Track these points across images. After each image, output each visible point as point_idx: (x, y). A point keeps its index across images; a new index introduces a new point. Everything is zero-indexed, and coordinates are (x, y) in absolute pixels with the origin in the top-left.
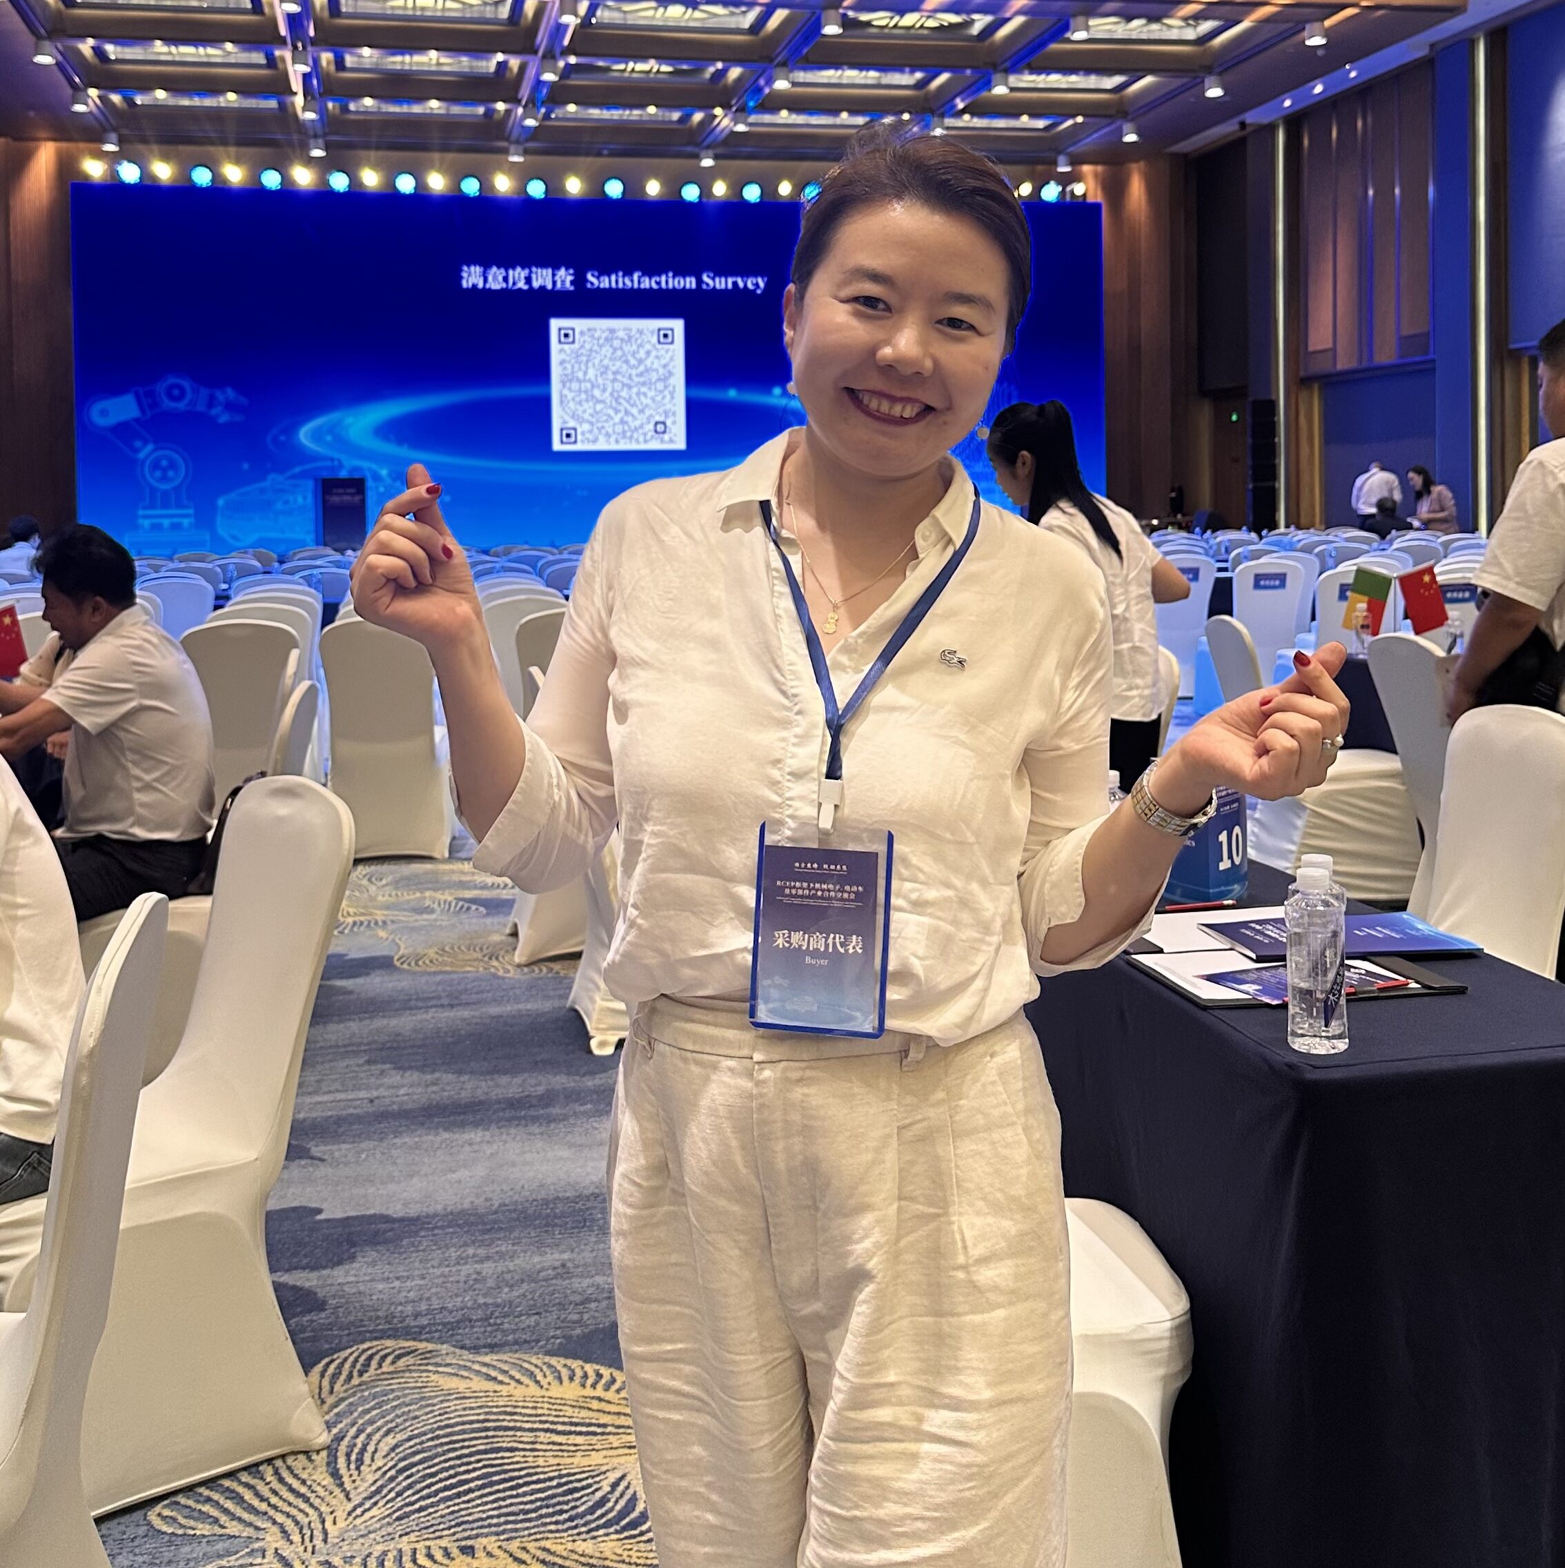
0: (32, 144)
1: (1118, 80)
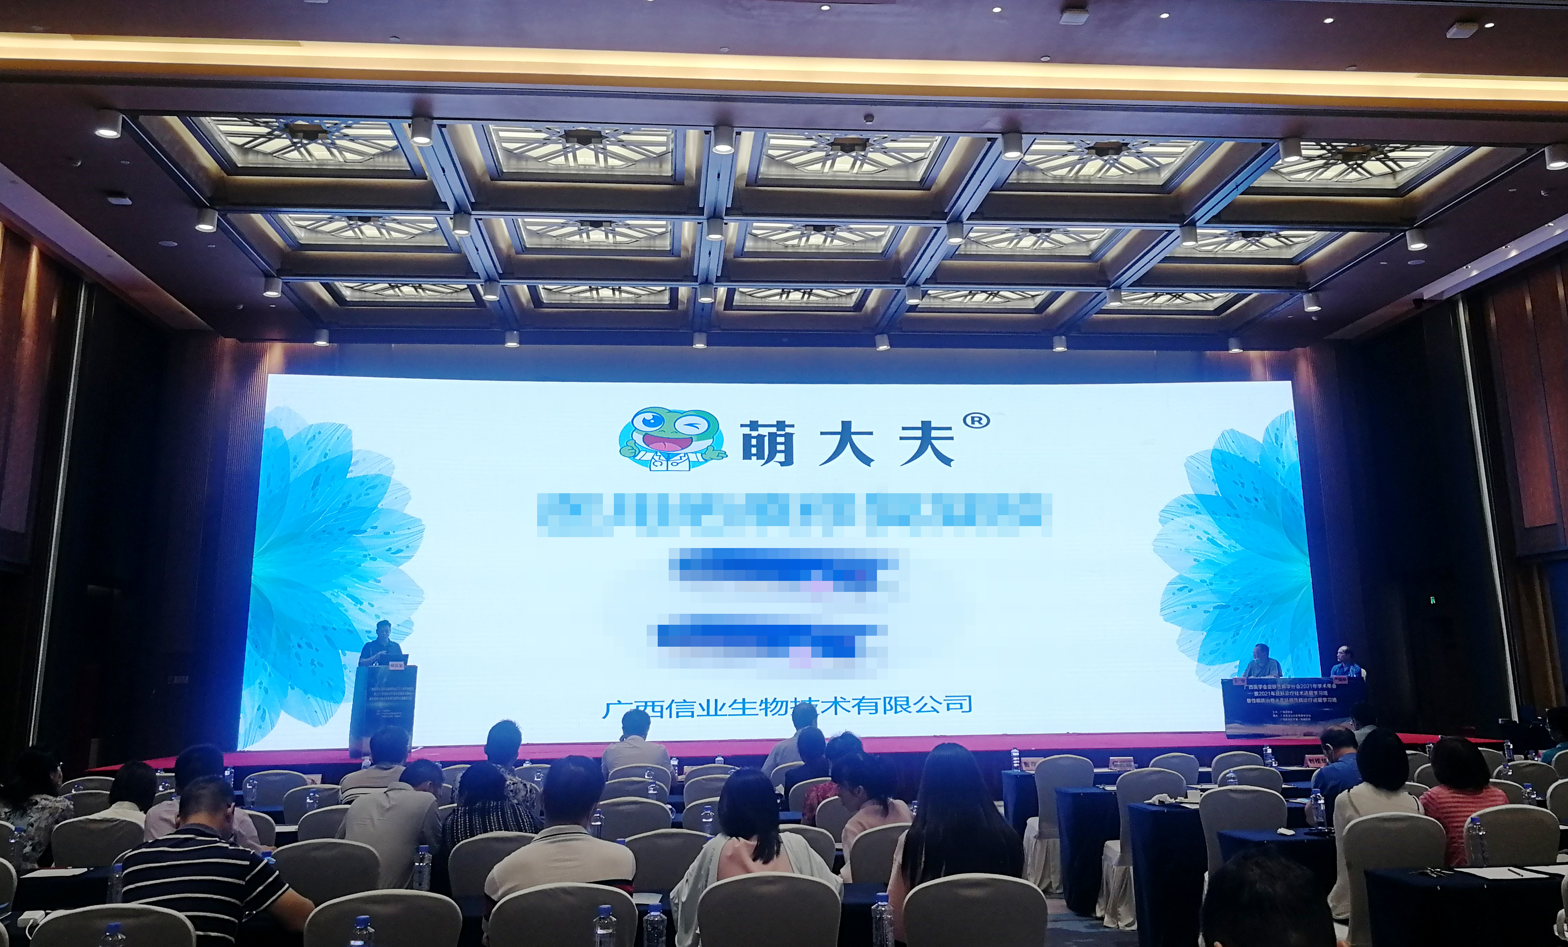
0: (259, 345)
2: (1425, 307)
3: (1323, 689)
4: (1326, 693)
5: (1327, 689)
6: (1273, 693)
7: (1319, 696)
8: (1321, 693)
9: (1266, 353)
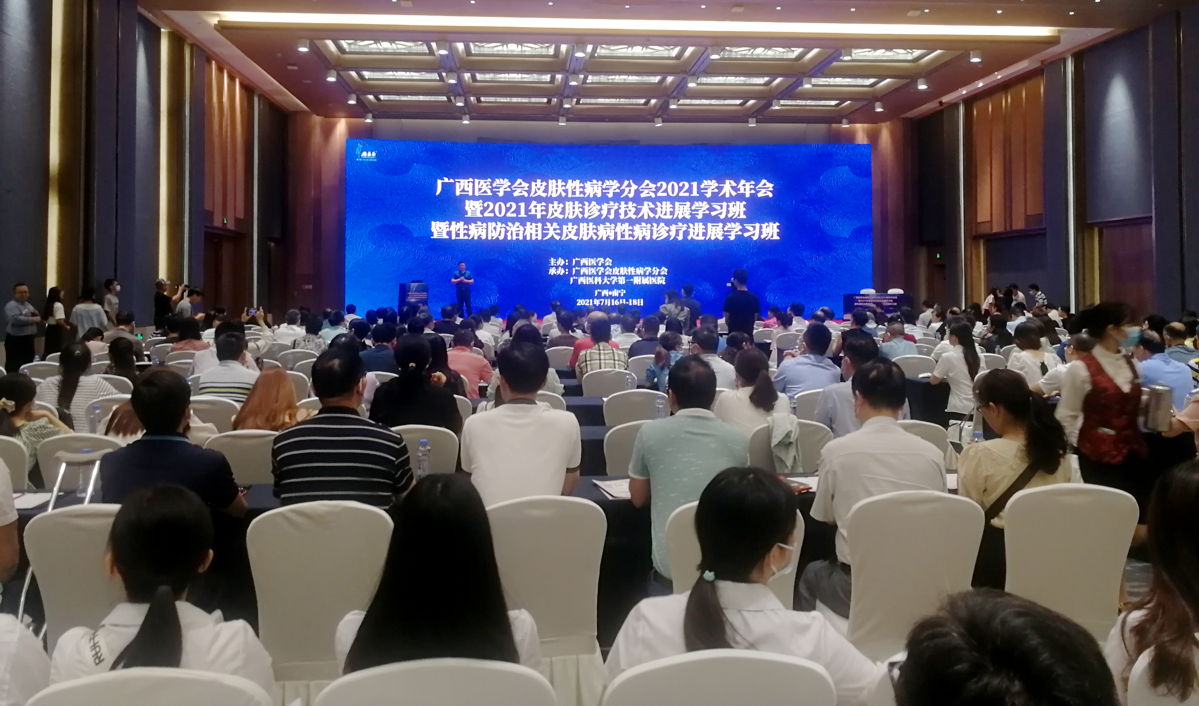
1: (872, 81)
2: (944, 106)
3: (890, 299)
4: (892, 301)
5: (892, 299)
6: (867, 301)
7: (888, 302)
8: (890, 301)
9: (866, 125)
